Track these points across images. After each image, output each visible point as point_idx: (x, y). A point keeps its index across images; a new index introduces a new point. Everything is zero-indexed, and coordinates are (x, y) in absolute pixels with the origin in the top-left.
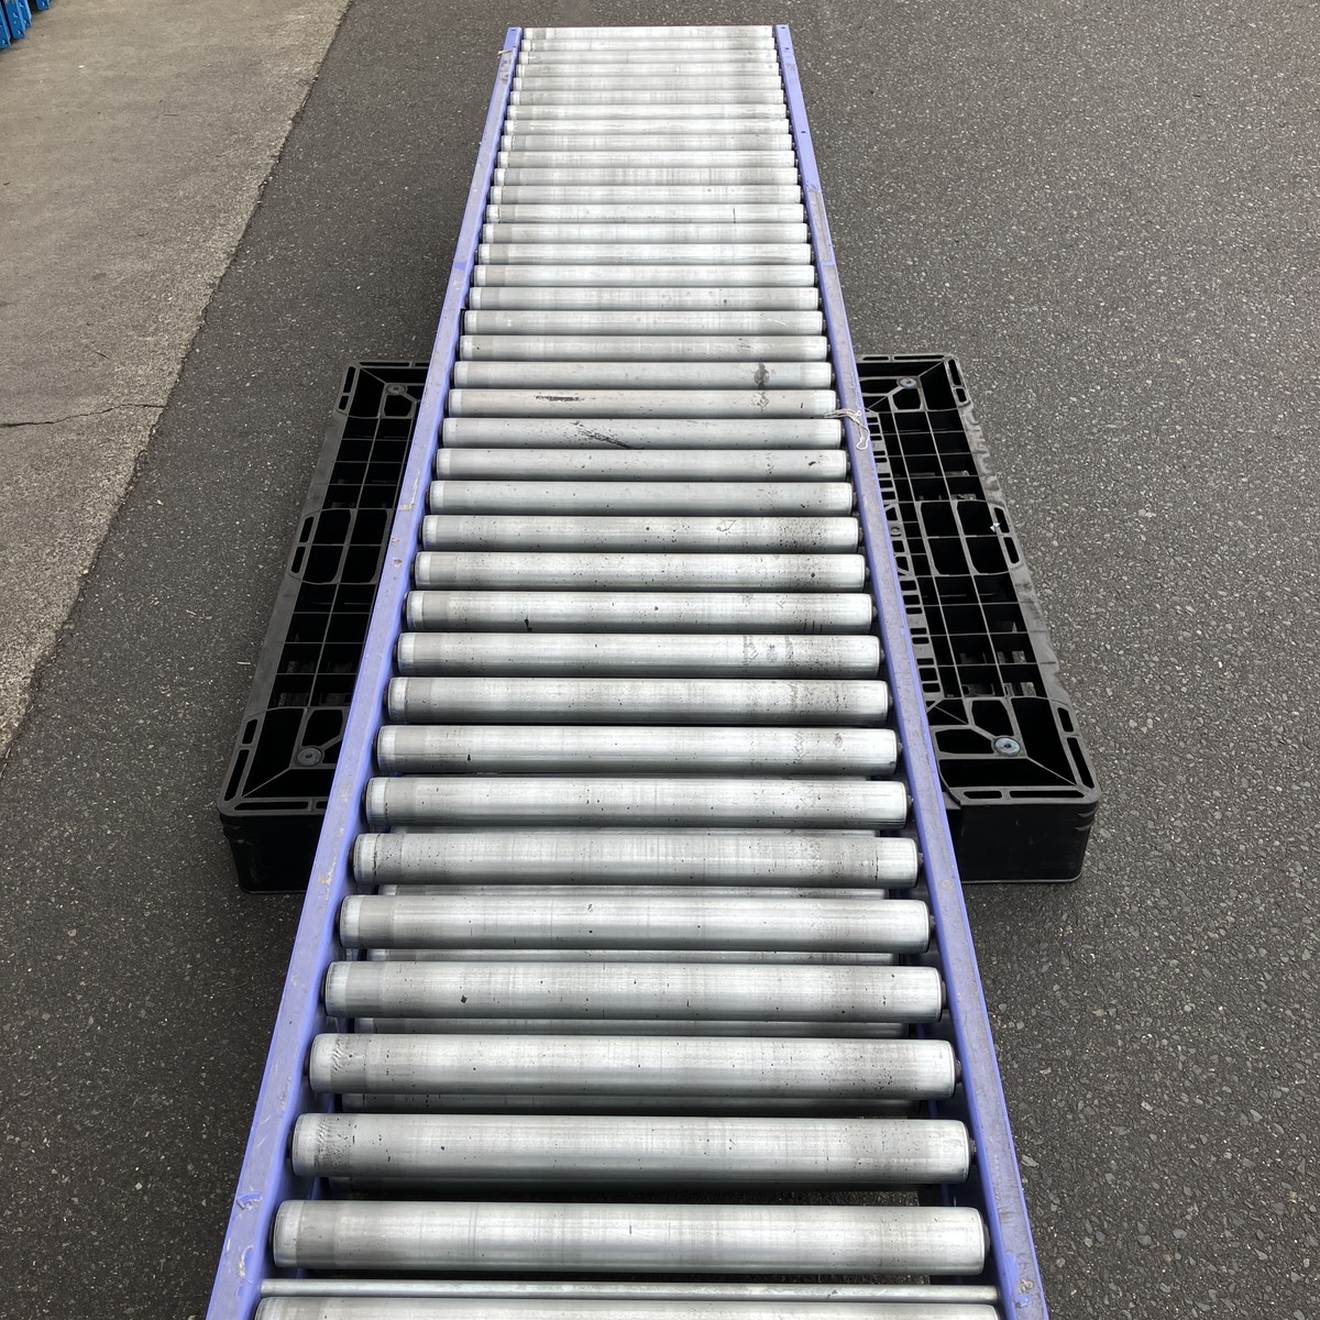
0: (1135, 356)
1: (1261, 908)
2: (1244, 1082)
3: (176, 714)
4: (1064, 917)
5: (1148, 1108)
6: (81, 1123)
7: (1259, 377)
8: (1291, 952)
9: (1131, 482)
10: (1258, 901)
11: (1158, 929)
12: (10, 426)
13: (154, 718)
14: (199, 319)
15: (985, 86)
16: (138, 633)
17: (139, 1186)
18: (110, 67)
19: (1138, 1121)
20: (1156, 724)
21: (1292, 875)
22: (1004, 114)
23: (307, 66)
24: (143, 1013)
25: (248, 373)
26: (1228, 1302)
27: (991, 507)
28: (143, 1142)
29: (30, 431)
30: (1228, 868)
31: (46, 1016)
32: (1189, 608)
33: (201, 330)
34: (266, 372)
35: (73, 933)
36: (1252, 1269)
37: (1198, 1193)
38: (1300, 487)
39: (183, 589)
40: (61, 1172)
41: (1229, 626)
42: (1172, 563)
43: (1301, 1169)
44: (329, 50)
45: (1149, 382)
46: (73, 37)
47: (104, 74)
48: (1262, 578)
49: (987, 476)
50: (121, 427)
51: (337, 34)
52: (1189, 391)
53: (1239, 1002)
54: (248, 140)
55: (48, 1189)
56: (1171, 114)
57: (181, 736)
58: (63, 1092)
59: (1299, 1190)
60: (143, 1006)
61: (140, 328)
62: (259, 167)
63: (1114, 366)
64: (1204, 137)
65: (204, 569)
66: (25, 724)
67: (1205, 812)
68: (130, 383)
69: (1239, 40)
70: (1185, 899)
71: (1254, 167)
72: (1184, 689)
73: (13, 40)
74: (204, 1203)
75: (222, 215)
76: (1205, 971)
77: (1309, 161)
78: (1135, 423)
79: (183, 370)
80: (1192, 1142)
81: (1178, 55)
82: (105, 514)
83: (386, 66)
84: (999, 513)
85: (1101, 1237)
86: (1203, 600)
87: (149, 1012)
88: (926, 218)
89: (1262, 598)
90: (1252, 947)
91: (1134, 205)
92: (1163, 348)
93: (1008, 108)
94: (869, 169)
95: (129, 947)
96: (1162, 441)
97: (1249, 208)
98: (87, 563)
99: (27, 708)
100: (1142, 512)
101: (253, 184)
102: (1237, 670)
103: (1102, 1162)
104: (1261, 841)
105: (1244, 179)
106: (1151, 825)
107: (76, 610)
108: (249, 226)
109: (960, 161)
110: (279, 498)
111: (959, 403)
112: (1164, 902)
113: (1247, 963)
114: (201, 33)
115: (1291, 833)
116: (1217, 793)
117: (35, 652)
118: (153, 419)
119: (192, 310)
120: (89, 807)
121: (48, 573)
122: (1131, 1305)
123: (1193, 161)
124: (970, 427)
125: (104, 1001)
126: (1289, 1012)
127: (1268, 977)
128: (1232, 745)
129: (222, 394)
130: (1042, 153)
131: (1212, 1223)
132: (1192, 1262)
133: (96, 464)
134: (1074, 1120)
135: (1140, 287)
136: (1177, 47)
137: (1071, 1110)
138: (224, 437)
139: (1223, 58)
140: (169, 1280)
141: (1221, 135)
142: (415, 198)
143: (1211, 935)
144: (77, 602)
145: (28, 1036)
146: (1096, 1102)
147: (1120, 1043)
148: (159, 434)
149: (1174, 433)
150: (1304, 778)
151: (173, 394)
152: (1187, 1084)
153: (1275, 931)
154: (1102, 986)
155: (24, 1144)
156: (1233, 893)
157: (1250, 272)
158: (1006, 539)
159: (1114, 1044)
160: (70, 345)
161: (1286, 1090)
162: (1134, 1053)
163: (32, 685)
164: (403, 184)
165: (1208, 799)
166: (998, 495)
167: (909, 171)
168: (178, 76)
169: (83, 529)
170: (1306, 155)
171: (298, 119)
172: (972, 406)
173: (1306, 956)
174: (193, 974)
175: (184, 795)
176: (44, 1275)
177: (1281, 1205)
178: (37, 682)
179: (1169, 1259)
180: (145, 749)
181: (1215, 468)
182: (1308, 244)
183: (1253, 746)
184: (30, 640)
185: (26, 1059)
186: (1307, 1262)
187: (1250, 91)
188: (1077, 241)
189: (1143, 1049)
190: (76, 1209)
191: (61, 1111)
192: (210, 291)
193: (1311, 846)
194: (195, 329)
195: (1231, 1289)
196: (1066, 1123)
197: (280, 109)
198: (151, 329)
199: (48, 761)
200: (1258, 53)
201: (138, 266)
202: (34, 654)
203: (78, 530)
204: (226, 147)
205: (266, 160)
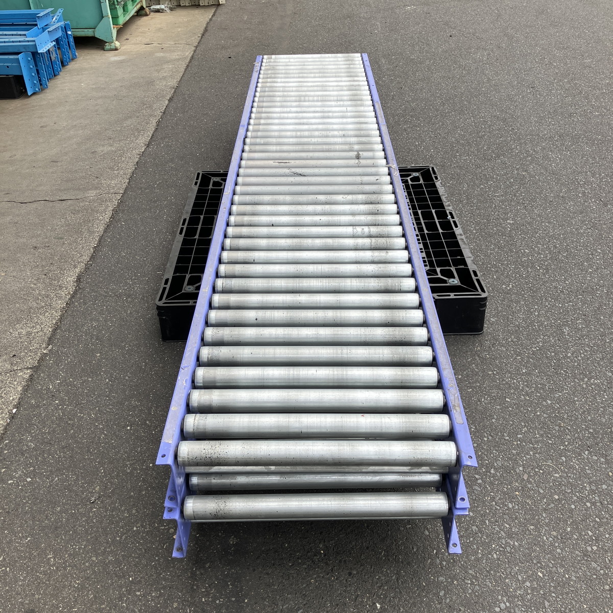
0: (507, 172)
1: (553, 341)
2: (545, 392)
3: (134, 289)
4: (477, 345)
5: (509, 400)
6: (106, 410)
7: (556, 178)
8: (564, 354)
9: (504, 212)
10: (551, 339)
11: (513, 348)
12: (62, 200)
13: (126, 290)
14: (134, 165)
15: (447, 85)
16: (118, 264)
17: (129, 428)
18: (94, 84)
19: (504, 404)
20: (513, 286)
21: (565, 331)
22: (455, 94)
23: (174, 83)
24: (127, 378)
25: (156, 182)
26: (537, 455)
27: (448, 212)
28: (130, 415)
29: (70, 202)
30: (540, 329)
31: (90, 379)
32: (527, 251)
33: (136, 169)
34: (162, 182)
35: (99, 355)
36: (546, 446)
37: (527, 424)
38: (571, 212)
39: (134, 250)
40: (99, 424)
41: (542, 256)
42: (520, 237)
43: (565, 417)
44: (182, 77)
45: (512, 180)
46: (78, 75)
47: (92, 86)
48: (555, 241)
49: (446, 202)
50: (106, 200)
51: (185, 71)
52: (527, 183)
53: (543, 368)
54: (150, 107)
55: (95, 429)
56: (522, 94)
57: (136, 295)
58: (98, 401)
59: (564, 423)
60: (127, 376)
61: (112, 169)
62: (155, 116)
63: (498, 175)
64: (535, 101)
65: (142, 244)
66: (75, 292)
67: (531, 313)
68: (109, 186)
69: (549, 69)
70: (523, 339)
71: (554, 111)
72: (524, 276)
73: (55, 76)
74: (153, 432)
75: (142, 132)
76: (531, 360)
77: (577, 109)
78: (506, 193)
79: (129, 182)
80: (525, 410)
81: (525, 75)
82: (102, 227)
83: (205, 82)
84: (451, 214)
85: (490, 438)
86: (532, 248)
87: (129, 377)
88: (424, 129)
89: (556, 247)
90: (549, 353)
91: (507, 124)
92: (517, 169)
93: (457, 92)
94: (401, 113)
95: (120, 358)
96: (517, 199)
97: (553, 124)
98: (96, 243)
99: (76, 287)
100: (508, 221)
101: (154, 122)
102: (545, 269)
103: (491, 416)
104: (553, 321)
105: (551, 115)
106: (510, 317)
107: (92, 257)
108: (153, 135)
109: (437, 110)
110: (170, 221)
111: (435, 180)
112: (515, 340)
113: (547, 357)
114: (130, 72)
115: (565, 319)
116: (536, 307)
117: (78, 270)
118: (119, 197)
119: (132, 162)
120: (102, 317)
121: (81, 246)
122: (501, 456)
123: (530, 109)
124: (439, 187)
125: (112, 374)
126: (562, 371)
127: (555, 361)
128: (542, 292)
129: (146, 189)
130: (470, 107)
131: (532, 433)
132: (524, 444)
133: (97, 212)
134: (480, 404)
135: (509, 150)
136: (524, 71)
137: (479, 401)
138: (147, 202)
139: (543, 75)
140: (142, 454)
141: (542, 101)
142: (219, 125)
143: (533, 349)
144: (93, 255)
145: (83, 385)
146: (489, 399)
147: (498, 381)
148: (121, 202)
149: (522, 196)
150: (570, 302)
151: (126, 189)
152: (523, 393)
153: (558, 348)
154: (491, 365)
155: (85, 416)
156: (542, 337)
157: (553, 145)
158: (453, 221)
159: (496, 382)
160: (84, 174)
161: (561, 394)
162: (503, 384)
163: (77, 281)
164: (214, 121)
165: (533, 309)
166: (450, 208)
167: (417, 114)
168: (121, 86)
169: (94, 232)
170: (575, 106)
171: (170, 100)
172: (440, 181)
173: (569, 355)
174: (145, 366)
175: (138, 313)
176: (95, 453)
177: (557, 427)
178: (79, 280)
179: (515, 443)
180: (123, 299)
181: (538, 207)
182: (575, 135)
183: (551, 293)
184: (75, 267)
185: (83, 392)
186: (566, 443)
187: (553, 86)
188: (484, 135)
189: (507, 383)
190: (105, 435)
191: (97, 407)
192: (139, 156)
193: (572, 322)
194: (133, 169)
195: (538, 451)
196: (478, 405)
197: (163, 97)
198: (116, 169)
199: (85, 304)
200: (557, 73)
201: (110, 148)
202: (77, 271)
203: (91, 232)
204: (142, 109)
205: (159, 113)
